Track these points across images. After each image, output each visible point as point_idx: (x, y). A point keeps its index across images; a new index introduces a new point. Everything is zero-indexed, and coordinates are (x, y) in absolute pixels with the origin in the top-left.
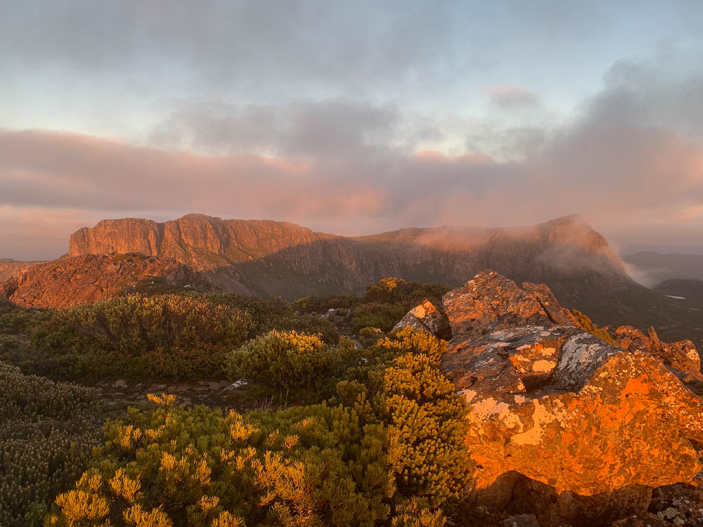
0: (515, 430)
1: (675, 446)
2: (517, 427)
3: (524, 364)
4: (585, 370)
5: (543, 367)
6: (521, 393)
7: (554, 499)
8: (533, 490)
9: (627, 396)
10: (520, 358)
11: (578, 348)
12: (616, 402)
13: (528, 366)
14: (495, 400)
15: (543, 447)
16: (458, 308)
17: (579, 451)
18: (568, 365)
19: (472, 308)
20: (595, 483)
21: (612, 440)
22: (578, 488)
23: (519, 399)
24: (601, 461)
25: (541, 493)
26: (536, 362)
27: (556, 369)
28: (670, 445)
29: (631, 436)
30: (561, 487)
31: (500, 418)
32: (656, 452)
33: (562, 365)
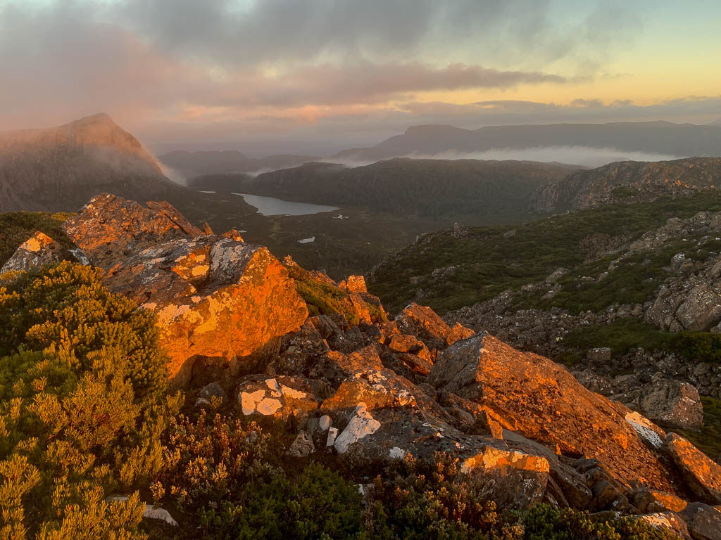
0: (197, 324)
1: (296, 304)
2: (199, 321)
3: (185, 272)
4: (237, 267)
5: (200, 271)
6: (194, 295)
7: (226, 366)
8: (208, 366)
9: (267, 278)
10: (180, 268)
11: (225, 251)
12: (262, 284)
13: (189, 272)
14: (175, 305)
15: (219, 330)
16: (86, 235)
17: (243, 324)
18: (220, 265)
19: (103, 233)
20: (254, 344)
21: (262, 310)
22: (242, 351)
23: (196, 299)
24: (256, 327)
25: (216, 365)
26: (194, 269)
27: (210, 270)
28: (292, 304)
29: (272, 304)
30: (231, 356)
31: (184, 317)
32: (285, 311)
33: (215, 265)
